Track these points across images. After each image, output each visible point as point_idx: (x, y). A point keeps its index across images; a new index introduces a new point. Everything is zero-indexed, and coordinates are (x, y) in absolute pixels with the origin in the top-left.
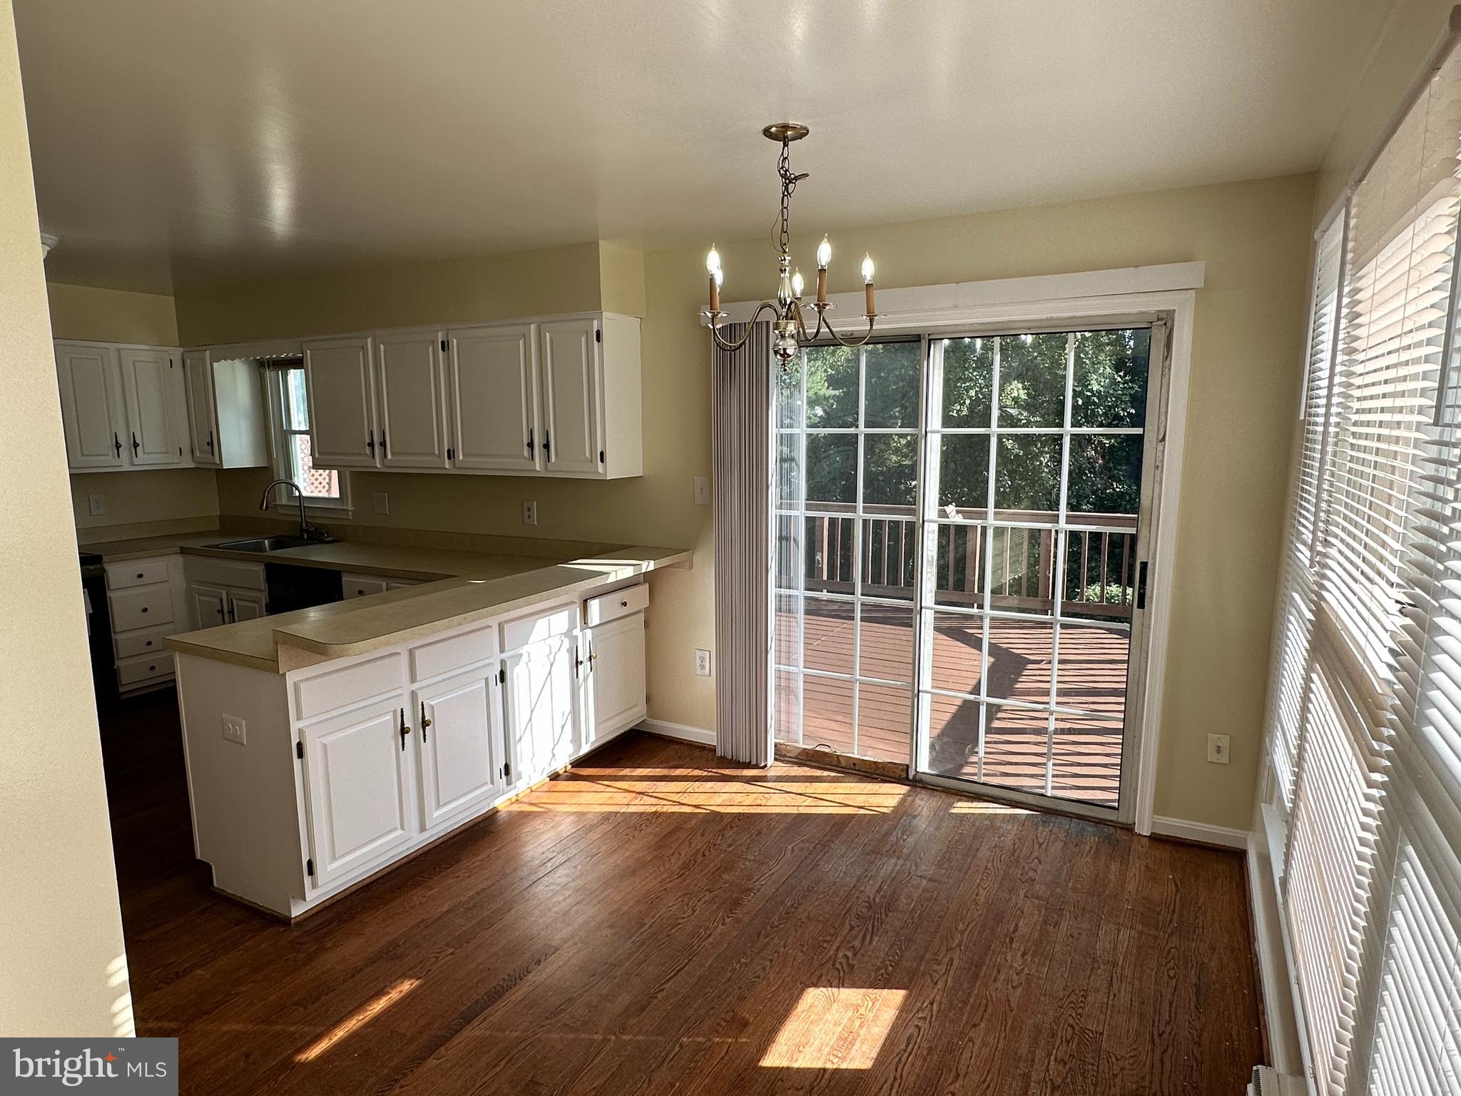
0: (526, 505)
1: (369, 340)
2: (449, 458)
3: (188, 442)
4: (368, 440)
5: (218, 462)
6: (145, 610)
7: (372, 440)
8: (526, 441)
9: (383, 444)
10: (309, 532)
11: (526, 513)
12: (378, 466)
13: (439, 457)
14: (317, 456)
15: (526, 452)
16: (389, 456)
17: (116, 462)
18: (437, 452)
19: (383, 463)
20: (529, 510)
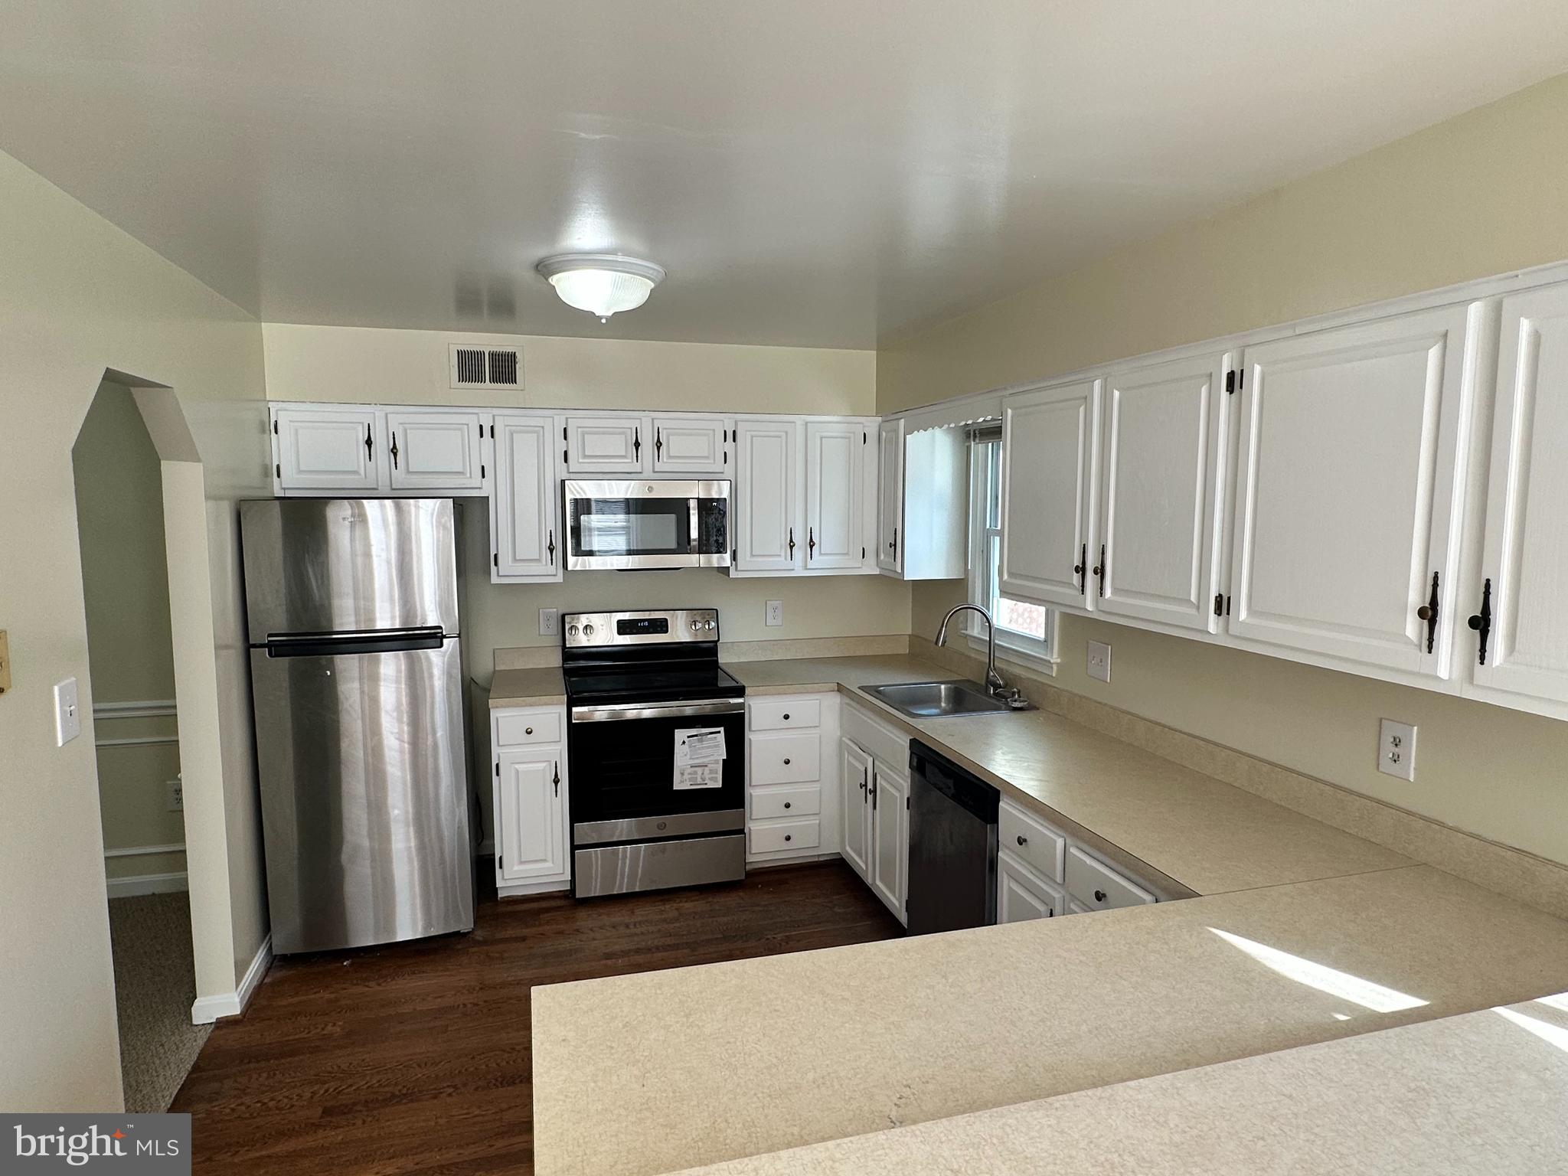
0: (1390, 731)
1: (1097, 384)
2: (1218, 611)
3: (874, 542)
4: (1077, 562)
5: (900, 571)
6: (787, 762)
7: (1084, 563)
8: (1416, 598)
9: (1100, 571)
10: (996, 686)
11: (1389, 749)
12: (1089, 608)
13: (1198, 608)
14: (1006, 577)
15: (1413, 626)
16: (1108, 593)
17: (789, 564)
18: (1193, 598)
19: (1096, 603)
20: (1397, 742)
